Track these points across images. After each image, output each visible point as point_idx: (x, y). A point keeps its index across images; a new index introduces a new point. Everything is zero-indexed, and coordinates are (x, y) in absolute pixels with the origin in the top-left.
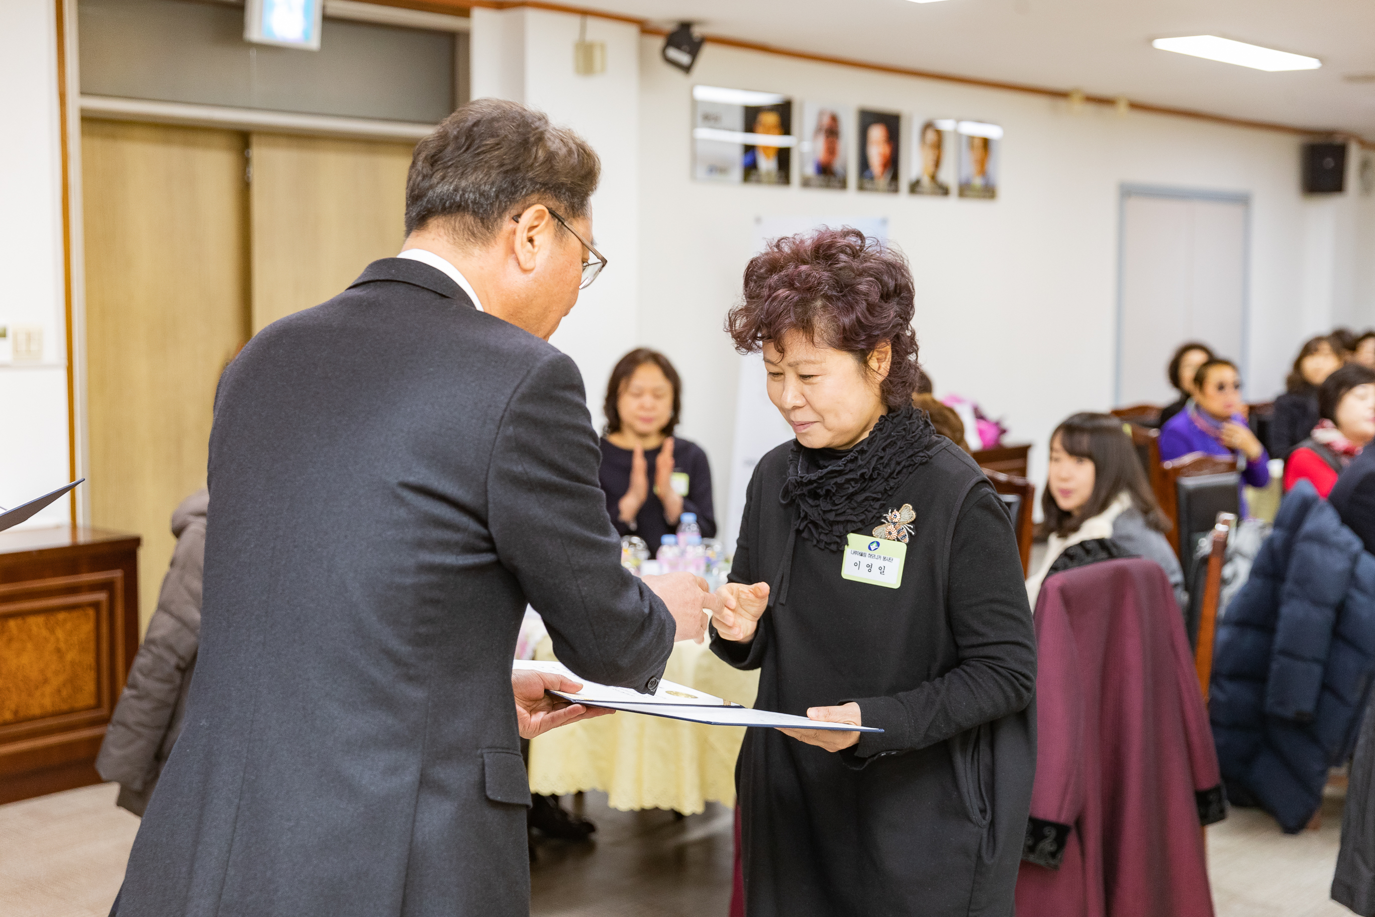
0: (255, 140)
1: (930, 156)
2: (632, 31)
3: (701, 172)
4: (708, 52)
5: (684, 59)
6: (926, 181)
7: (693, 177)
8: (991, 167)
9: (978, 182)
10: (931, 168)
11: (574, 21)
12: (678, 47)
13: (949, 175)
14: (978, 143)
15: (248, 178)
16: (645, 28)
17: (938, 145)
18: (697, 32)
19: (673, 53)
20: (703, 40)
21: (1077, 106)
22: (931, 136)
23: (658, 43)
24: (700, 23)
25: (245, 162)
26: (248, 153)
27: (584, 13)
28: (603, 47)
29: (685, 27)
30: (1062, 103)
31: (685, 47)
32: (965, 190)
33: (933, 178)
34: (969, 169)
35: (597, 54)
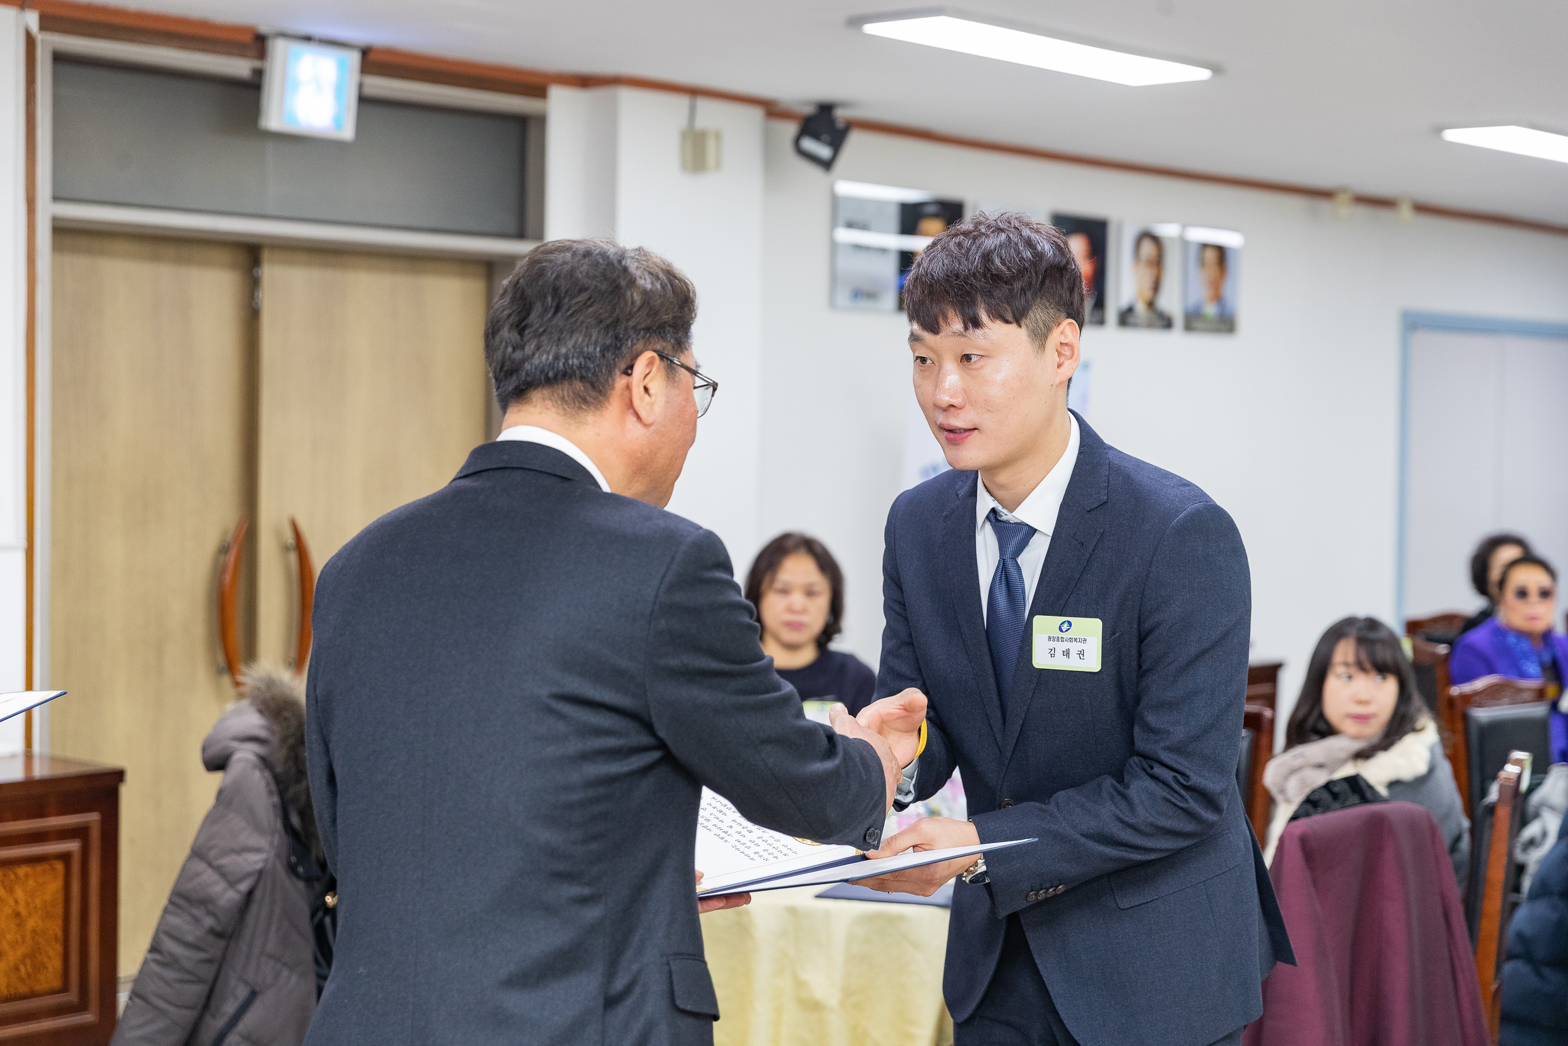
0: (266, 255)
1: (1147, 276)
2: (756, 114)
3: (843, 297)
4: (855, 141)
5: (824, 151)
6: (1141, 308)
7: (832, 304)
8: (1228, 290)
9: (1211, 310)
10: (1148, 293)
11: (682, 102)
12: (816, 136)
13: (1171, 302)
14: (1210, 256)
15: (257, 303)
16: (772, 110)
17: (1158, 262)
18: (841, 114)
19: (809, 144)
20: (851, 125)
21: (1344, 209)
22: (1148, 248)
23: (791, 129)
24: (844, 105)
25: (252, 284)
26: (257, 272)
27: (694, 92)
28: (718, 136)
29: (826, 109)
30: (1324, 205)
31: (825, 137)
32: (1193, 321)
33: (1151, 305)
34: (1199, 292)
35: (711, 145)
